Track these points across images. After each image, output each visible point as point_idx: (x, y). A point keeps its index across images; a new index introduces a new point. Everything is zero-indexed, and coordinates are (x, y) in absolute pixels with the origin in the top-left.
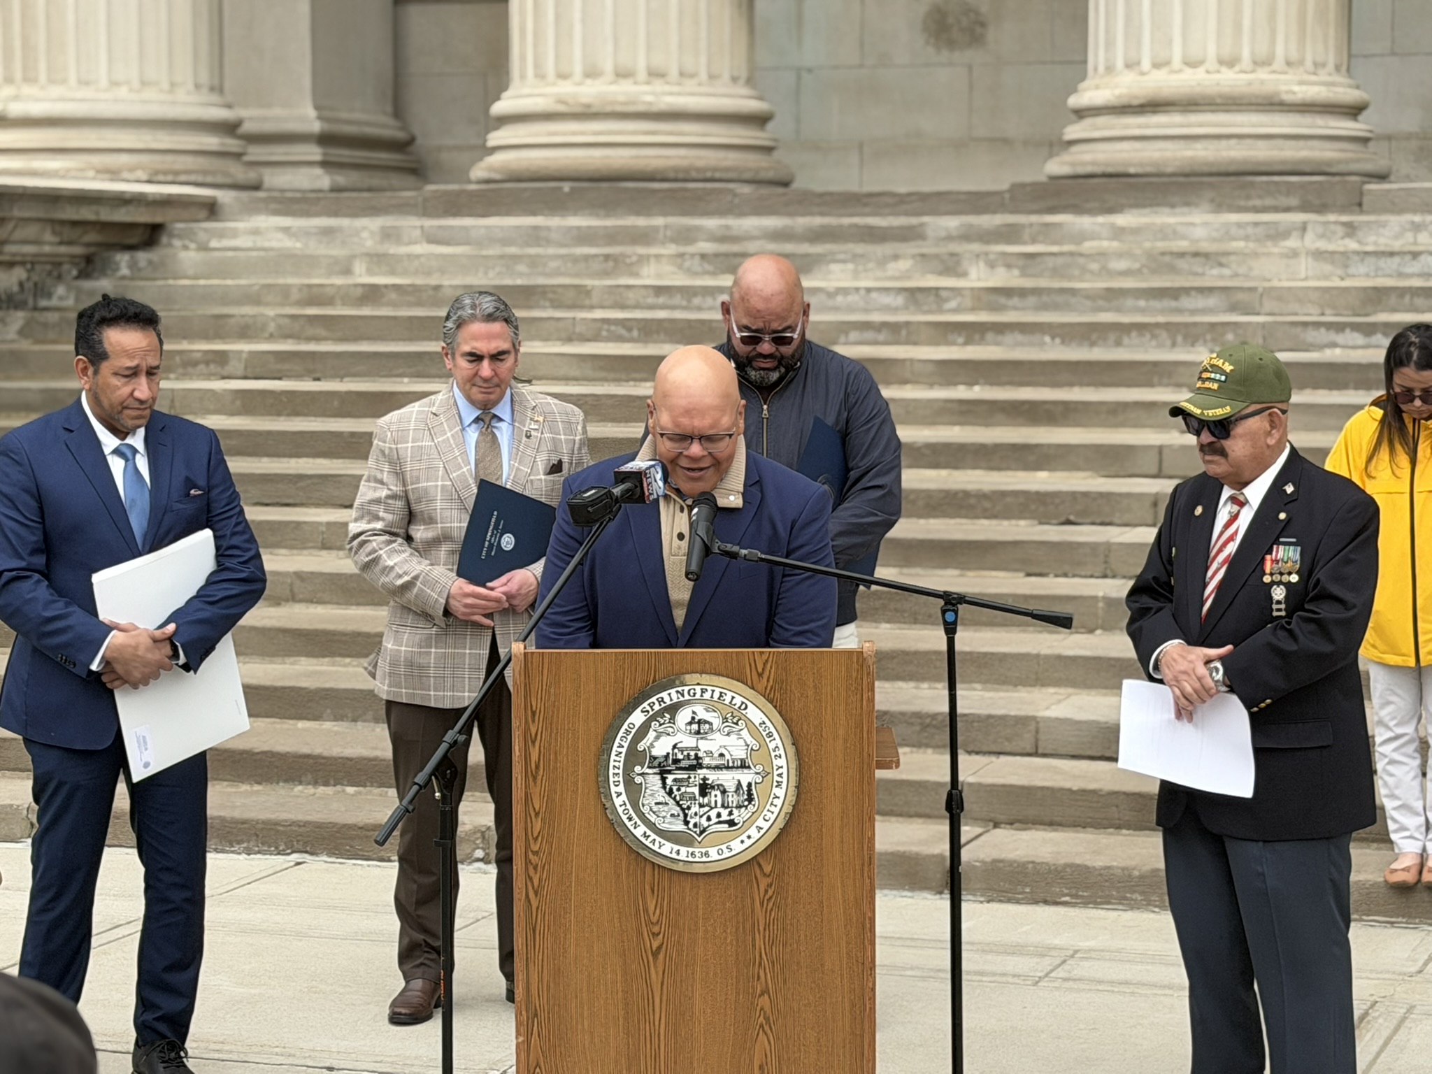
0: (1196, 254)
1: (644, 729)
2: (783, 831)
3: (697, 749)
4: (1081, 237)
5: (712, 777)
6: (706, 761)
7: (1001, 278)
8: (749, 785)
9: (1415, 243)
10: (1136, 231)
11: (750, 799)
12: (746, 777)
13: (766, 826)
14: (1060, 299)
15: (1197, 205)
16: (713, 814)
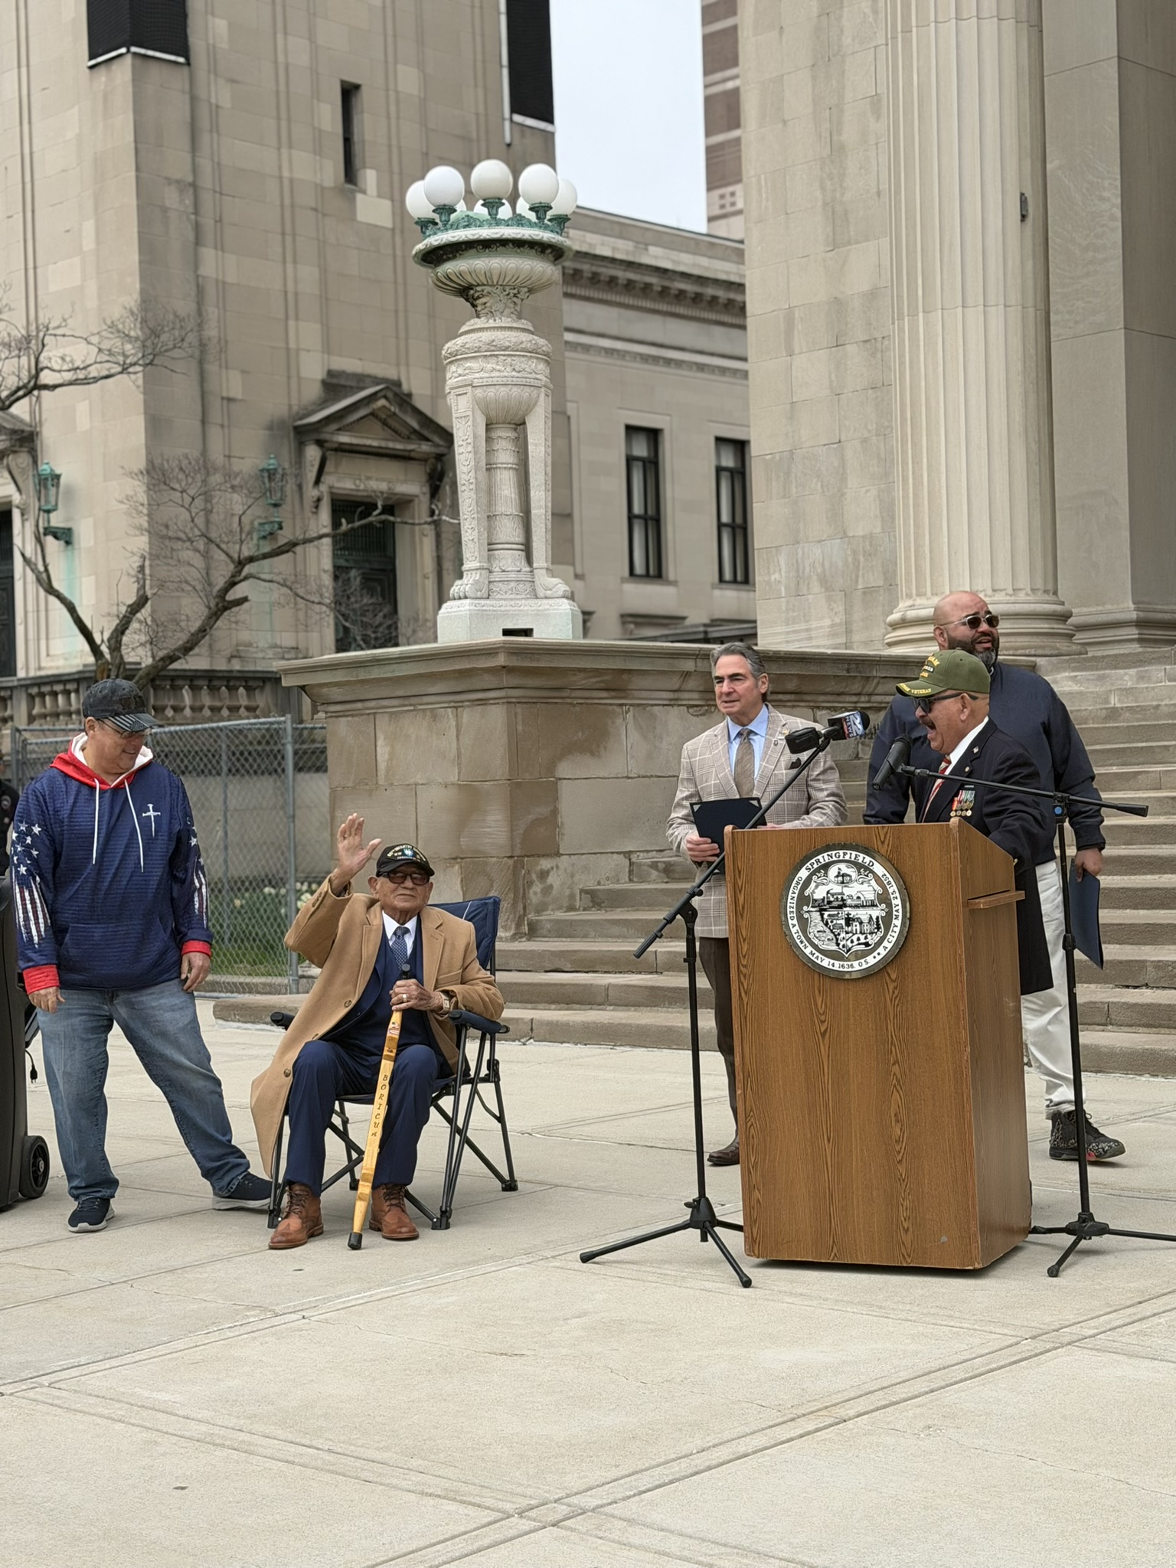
1: (808, 882)
2: (901, 950)
3: (842, 893)
5: (853, 913)
6: (849, 902)
8: (877, 918)
11: (878, 928)
12: (875, 913)
13: (890, 946)
16: (855, 938)
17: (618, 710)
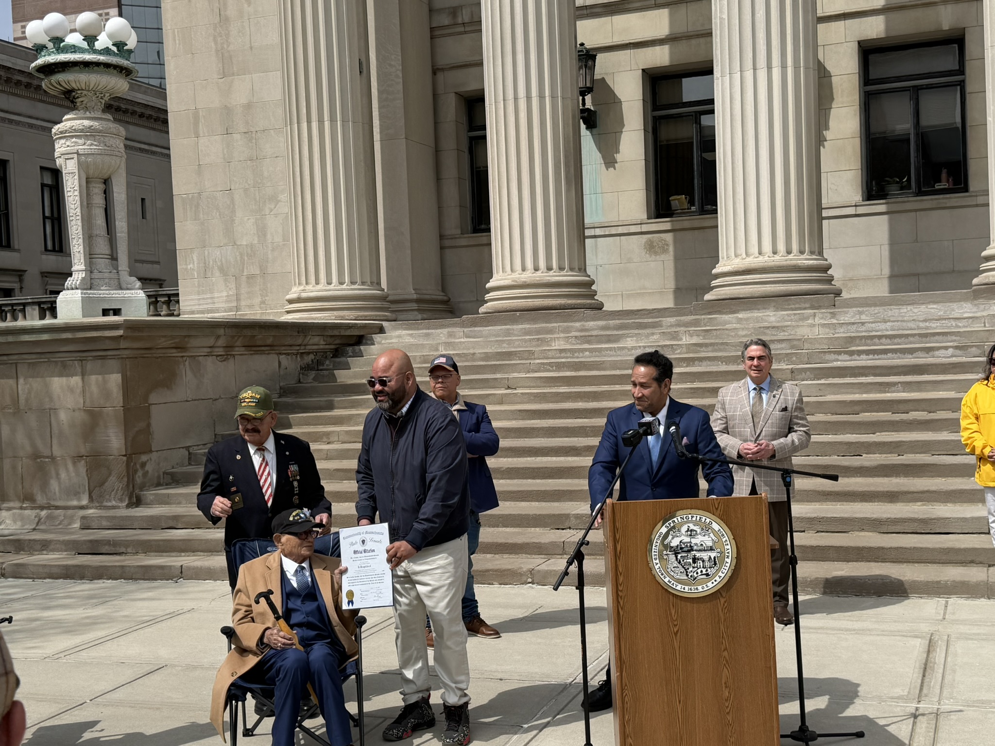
0: (773, 327)
1: (667, 535)
2: (731, 578)
3: (691, 542)
4: (726, 323)
5: (698, 555)
6: (695, 548)
7: (695, 340)
8: (715, 558)
9: (860, 319)
10: (747, 319)
11: (715, 564)
12: (713, 555)
13: (723, 575)
14: (722, 347)
15: (768, 309)
16: (699, 571)
17: (180, 359)
